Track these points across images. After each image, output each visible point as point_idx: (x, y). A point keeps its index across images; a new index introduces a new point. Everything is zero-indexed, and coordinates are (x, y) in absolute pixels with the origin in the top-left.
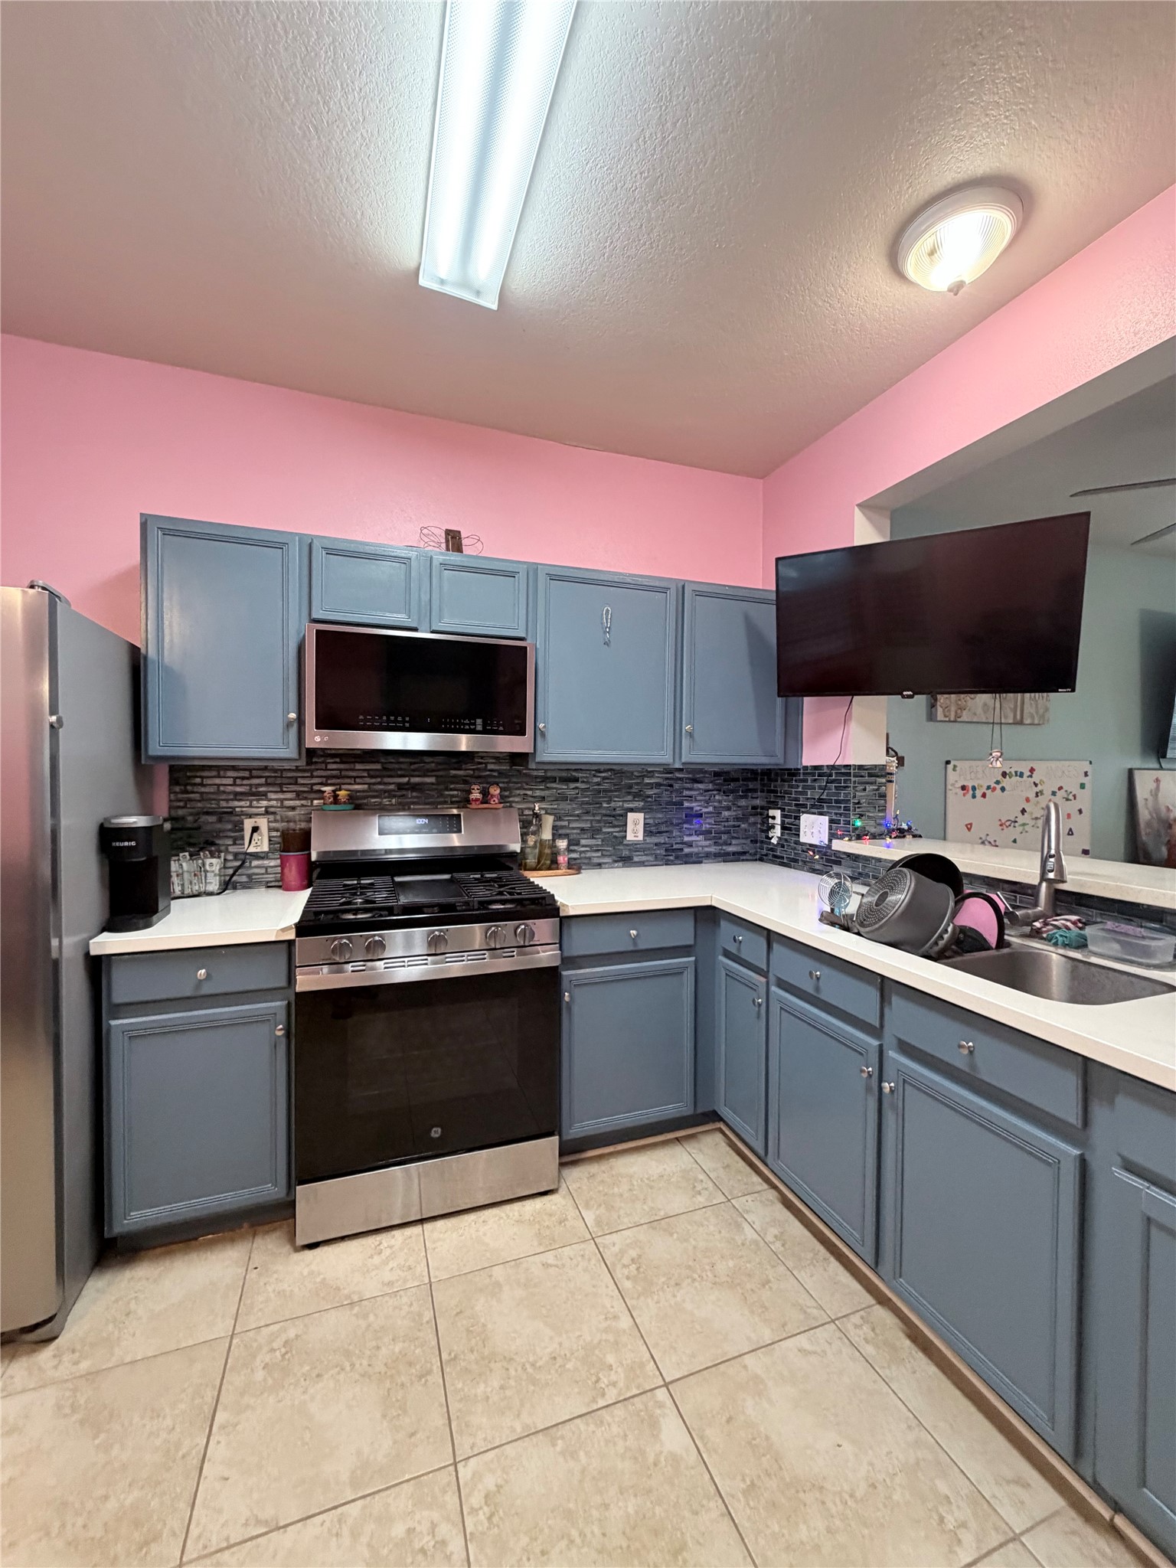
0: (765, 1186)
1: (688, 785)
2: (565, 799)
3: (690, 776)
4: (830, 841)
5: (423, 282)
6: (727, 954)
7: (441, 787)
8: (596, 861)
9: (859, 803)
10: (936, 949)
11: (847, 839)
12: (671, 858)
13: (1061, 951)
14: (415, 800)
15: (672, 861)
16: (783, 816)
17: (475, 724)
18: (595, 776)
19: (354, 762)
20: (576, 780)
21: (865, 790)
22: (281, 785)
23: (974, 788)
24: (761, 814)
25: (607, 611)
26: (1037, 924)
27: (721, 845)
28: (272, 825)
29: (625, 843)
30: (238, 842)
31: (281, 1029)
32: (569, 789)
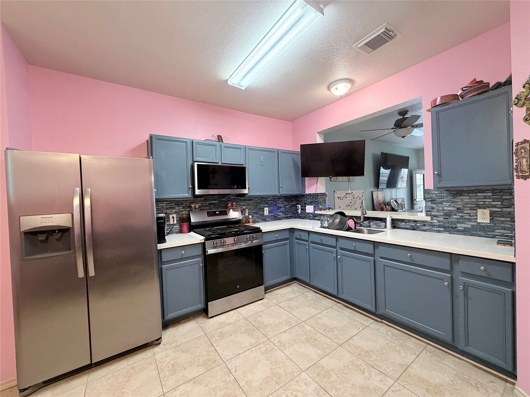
0: (309, 290)
1: (278, 200)
2: (249, 205)
3: (278, 197)
4: (314, 211)
5: (229, 83)
6: (297, 239)
7: (219, 203)
8: (257, 221)
9: (320, 202)
10: (345, 229)
11: (319, 210)
12: (275, 219)
13: (366, 228)
14: (213, 207)
15: (275, 220)
16: (301, 206)
17: (235, 187)
18: (256, 199)
19: (197, 198)
20: (252, 200)
21: (321, 199)
22: (179, 205)
23: (340, 197)
24: (295, 206)
25: (262, 157)
26: (361, 224)
27: (286, 215)
28: (177, 216)
29: (264, 215)
30: (168, 221)
31: (201, 265)
32: (250, 202)
